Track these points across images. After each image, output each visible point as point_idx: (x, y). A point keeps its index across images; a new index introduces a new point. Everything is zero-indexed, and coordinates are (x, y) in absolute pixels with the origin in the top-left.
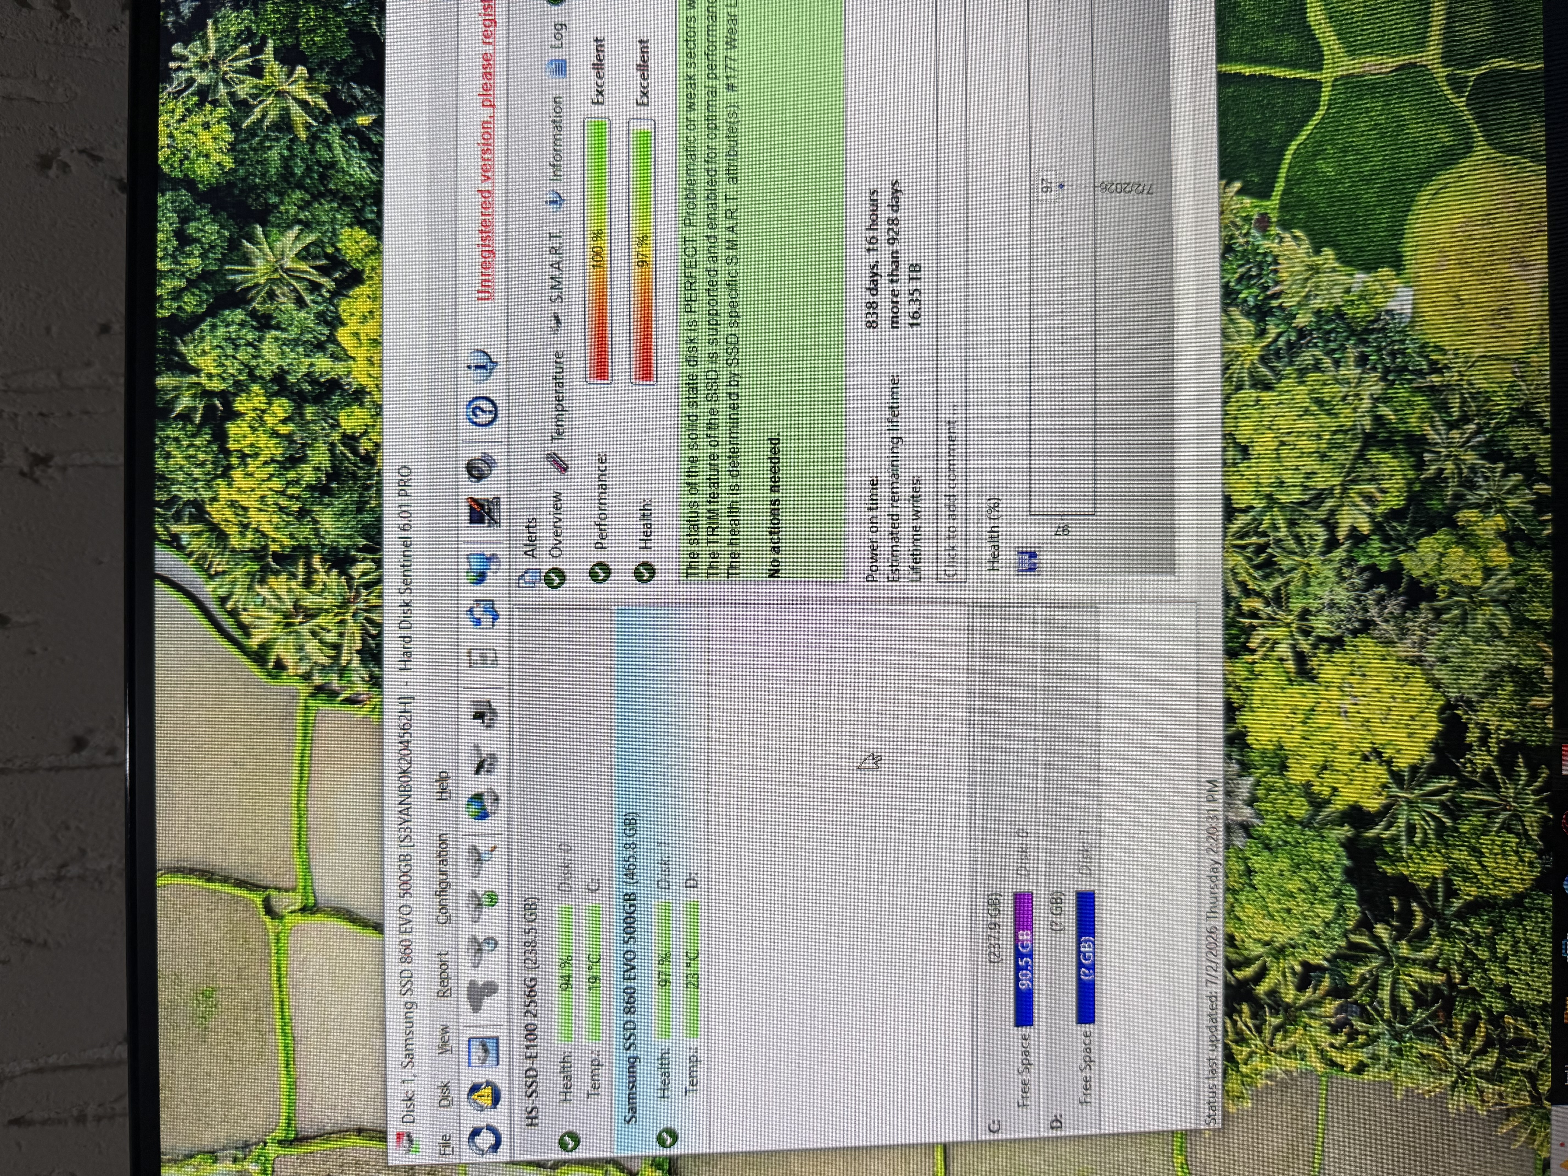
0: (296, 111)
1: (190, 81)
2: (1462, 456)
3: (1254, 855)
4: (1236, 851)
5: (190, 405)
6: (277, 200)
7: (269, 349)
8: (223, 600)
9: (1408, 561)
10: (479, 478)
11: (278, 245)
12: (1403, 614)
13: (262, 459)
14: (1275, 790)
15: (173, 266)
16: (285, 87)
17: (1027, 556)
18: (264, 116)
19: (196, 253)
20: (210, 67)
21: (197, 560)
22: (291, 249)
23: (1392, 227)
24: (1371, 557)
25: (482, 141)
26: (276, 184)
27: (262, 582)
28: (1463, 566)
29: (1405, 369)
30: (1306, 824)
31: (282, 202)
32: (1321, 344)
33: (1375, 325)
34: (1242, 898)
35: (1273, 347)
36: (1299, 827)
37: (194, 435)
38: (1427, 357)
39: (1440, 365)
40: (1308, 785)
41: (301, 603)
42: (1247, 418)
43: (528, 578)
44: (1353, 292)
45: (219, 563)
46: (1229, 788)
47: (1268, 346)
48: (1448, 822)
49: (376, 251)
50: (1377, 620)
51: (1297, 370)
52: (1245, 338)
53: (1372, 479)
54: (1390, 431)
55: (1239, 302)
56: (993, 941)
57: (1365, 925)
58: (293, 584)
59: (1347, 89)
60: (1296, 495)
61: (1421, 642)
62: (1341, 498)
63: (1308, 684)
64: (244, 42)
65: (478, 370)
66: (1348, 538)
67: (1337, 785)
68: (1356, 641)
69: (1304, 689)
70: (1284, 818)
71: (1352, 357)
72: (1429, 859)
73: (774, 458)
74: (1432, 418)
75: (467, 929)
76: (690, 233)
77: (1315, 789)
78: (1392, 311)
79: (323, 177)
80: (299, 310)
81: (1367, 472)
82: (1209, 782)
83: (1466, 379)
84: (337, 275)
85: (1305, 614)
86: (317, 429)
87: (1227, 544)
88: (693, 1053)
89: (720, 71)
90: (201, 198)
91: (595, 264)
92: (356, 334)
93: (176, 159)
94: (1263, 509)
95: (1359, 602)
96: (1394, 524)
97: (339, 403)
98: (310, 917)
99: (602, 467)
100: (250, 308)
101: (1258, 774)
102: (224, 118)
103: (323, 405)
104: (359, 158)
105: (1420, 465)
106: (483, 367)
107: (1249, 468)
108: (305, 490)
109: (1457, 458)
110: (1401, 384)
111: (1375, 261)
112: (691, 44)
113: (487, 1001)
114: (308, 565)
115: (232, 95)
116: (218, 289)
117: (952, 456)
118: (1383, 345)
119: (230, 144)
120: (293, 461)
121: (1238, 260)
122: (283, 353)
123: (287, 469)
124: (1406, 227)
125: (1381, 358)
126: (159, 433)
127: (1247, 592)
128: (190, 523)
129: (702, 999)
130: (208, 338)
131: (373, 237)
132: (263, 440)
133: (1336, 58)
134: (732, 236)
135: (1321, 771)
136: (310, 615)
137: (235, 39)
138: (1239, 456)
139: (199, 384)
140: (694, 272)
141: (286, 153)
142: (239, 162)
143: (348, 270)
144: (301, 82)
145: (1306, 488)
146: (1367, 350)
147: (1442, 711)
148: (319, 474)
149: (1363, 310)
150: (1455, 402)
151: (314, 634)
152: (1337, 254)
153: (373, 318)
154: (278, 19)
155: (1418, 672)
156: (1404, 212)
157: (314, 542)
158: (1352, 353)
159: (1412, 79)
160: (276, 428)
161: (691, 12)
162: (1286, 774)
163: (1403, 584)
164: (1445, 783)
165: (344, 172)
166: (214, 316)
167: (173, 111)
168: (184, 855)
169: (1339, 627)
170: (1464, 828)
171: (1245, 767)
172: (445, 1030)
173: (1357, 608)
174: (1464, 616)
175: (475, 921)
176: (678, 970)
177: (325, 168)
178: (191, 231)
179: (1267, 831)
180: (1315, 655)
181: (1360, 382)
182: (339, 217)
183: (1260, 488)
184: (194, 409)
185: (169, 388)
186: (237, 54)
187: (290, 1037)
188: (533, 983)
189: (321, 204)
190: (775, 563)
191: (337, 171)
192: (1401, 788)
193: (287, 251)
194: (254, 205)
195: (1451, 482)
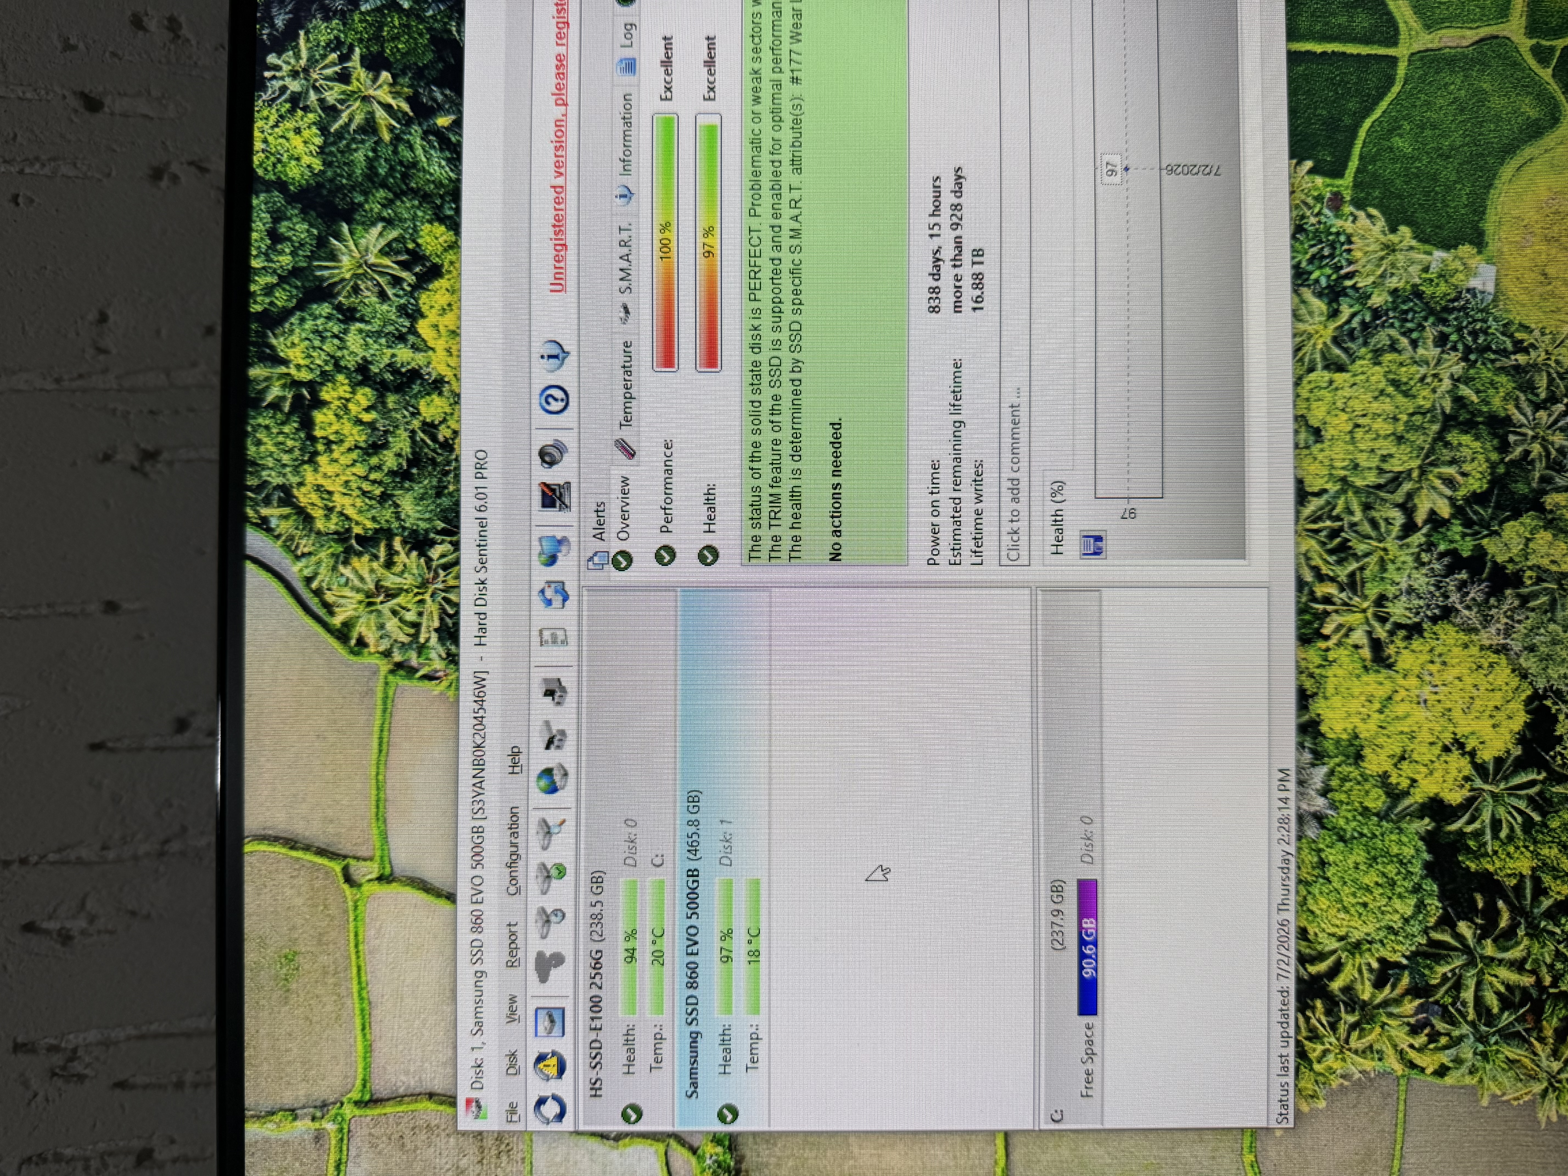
0: (381, 114)
1: (283, 89)
2: (1550, 438)
3: (1327, 846)
4: (1308, 843)
5: (280, 394)
6: (362, 199)
7: (354, 341)
8: (309, 580)
9: (1491, 546)
10: (552, 464)
11: (363, 241)
12: (1487, 601)
13: (347, 445)
14: (1350, 780)
15: (266, 264)
16: (371, 92)
17: (1092, 540)
18: (351, 120)
19: (287, 250)
20: (302, 75)
21: (285, 542)
22: (374, 246)
23: (1473, 203)
24: (1451, 542)
25: (555, 139)
26: (361, 184)
28: (1552, 551)
29: (1488, 348)
30: (1383, 816)
31: (367, 201)
32: (1397, 324)
33: (1456, 304)
34: (1316, 891)
35: (1346, 327)
36: (1376, 819)
37: (283, 423)
38: (1511, 336)
39: (1525, 344)
40: (1385, 775)
41: (382, 583)
42: (1319, 400)
43: (596, 559)
44: (1431, 270)
45: (305, 545)
46: (1302, 777)
47: (1341, 327)
48: (1537, 818)
49: (454, 246)
50: (1459, 607)
51: (1372, 351)
52: (1317, 319)
53: (1452, 462)
54: (1472, 413)
55: (1311, 282)
56: (1057, 929)
57: (1446, 922)
58: (375, 565)
59: (1424, 64)
60: (1372, 479)
61: (1506, 630)
62: (1420, 481)
63: (1385, 672)
64: (333, 50)
65: (551, 360)
66: (1426, 522)
67: (1416, 777)
68: (1435, 628)
69: (1381, 677)
70: (1360, 809)
71: (1432, 337)
72: (1516, 855)
73: (836, 443)
74: (1517, 399)
75: (535, 900)
76: (754, 223)
77: (1393, 780)
78: (1474, 289)
79: (405, 176)
80: (381, 303)
81: (1447, 455)
82: (1281, 771)
83: (1553, 358)
84: (417, 270)
85: (1381, 601)
86: (399, 416)
87: (1300, 528)
88: (754, 1030)
89: (785, 65)
90: (291, 198)
91: (662, 255)
92: (436, 326)
93: (270, 162)
94: (1337, 492)
95: (1439, 588)
96: (1476, 507)
97: (420, 392)
98: (386, 886)
99: (668, 453)
100: (336, 302)
101: (1332, 764)
102: (314, 123)
103: (405, 394)
104: (438, 158)
105: (1504, 447)
106: (556, 357)
107: (1322, 450)
108: (387, 475)
109: (1543, 439)
110: (1484, 364)
111: (1455, 239)
112: (757, 40)
113: (554, 973)
114: (390, 547)
115: (321, 101)
116: (307, 284)
117: (1015, 438)
118: (1465, 324)
119: (319, 147)
120: (376, 447)
121: (1309, 240)
122: (367, 345)
123: (369, 455)
124: (1489, 203)
125: (1462, 337)
126: (252, 421)
127: (1321, 578)
128: (279, 507)
129: (763, 978)
130: (297, 331)
131: (452, 233)
132: (347, 428)
133: (1413, 33)
134: (796, 225)
135: (1399, 762)
136: (391, 594)
137: (325, 48)
138: (1312, 439)
139: (288, 374)
140: (759, 261)
141: (370, 154)
142: (327, 164)
143: (428, 264)
144: (386, 87)
145: (1381, 471)
146: (1445, 329)
147: (1529, 701)
148: (401, 460)
149: (1443, 288)
150: (1542, 382)
151: (394, 612)
152: (1414, 232)
153: (452, 310)
154: (365, 28)
155: (1504, 661)
156: (1485, 188)
157: (395, 525)
158: (1430, 333)
159: (1493, 51)
160: (360, 416)
161: (757, 9)
162: (1362, 764)
163: (1487, 570)
164: (1532, 776)
165: (424, 170)
166: (302, 310)
167: (267, 118)
168: (269, 824)
169: (1418, 613)
170: (1554, 824)
171: (1319, 756)
172: (513, 999)
173: (1437, 594)
174: (1553, 602)
175: (544, 893)
176: (739, 946)
177: (407, 167)
178: (282, 230)
179: (1342, 822)
180: (1392, 642)
181: (1439, 362)
182: (420, 214)
183: (1334, 472)
184: (284, 399)
185: (261, 378)
186: (327, 61)
187: (366, 1002)
188: (599, 955)
189: (403, 202)
190: (837, 547)
191: (419, 170)
192: (1486, 781)
193: (371, 247)
194: (340, 204)
195: (1538, 465)
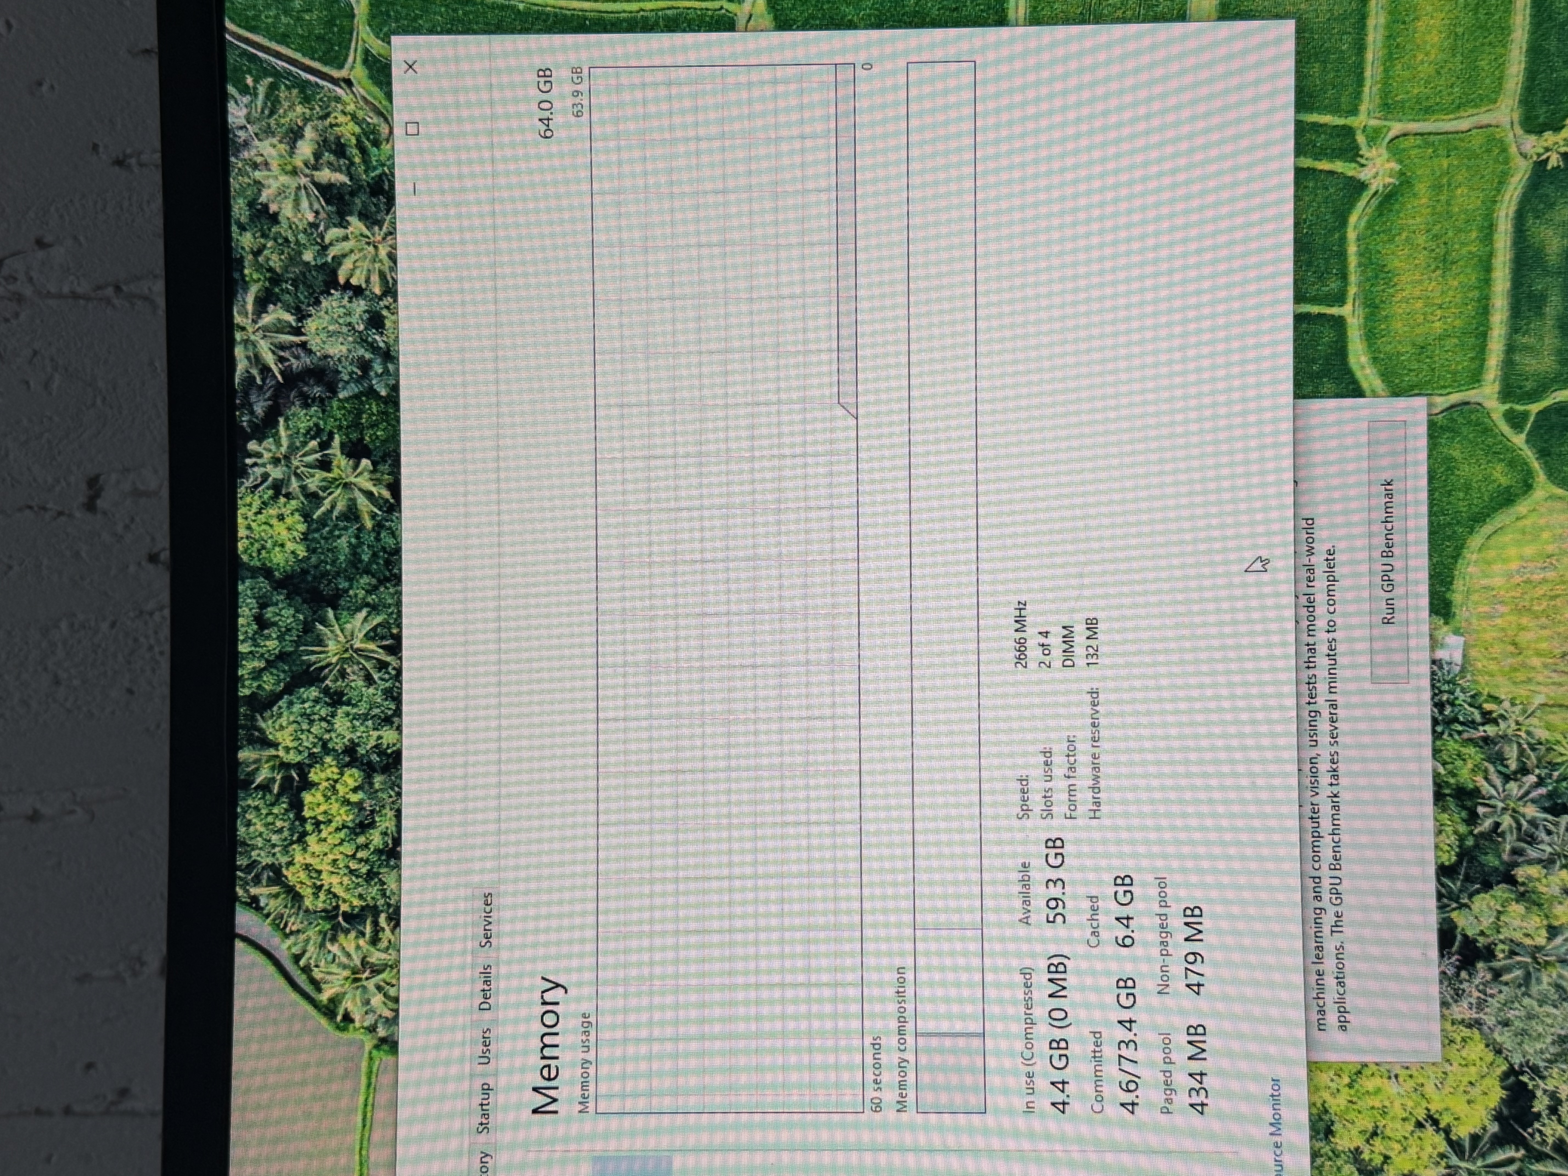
0: (363, 502)
1: (265, 477)
2: (1522, 810)
5: (269, 776)
6: (346, 585)
7: (341, 724)
8: (297, 958)
9: (1461, 919)
11: (348, 626)
13: (334, 825)
14: (1321, 1156)
15: (253, 648)
16: (352, 479)
18: (333, 507)
19: (274, 635)
20: (283, 462)
21: (274, 920)
22: (360, 631)
23: (1440, 574)
26: (346, 570)
27: (334, 939)
28: (1525, 924)
29: (1456, 720)
31: (351, 587)
37: (273, 805)
38: (1479, 707)
39: (1494, 715)
40: (1357, 1152)
41: (368, 959)
45: (294, 923)
58: (361, 942)
61: (1479, 1004)
64: (313, 437)
67: (1390, 1153)
74: (1486, 771)
77: (1365, 1156)
78: (1440, 660)
79: (387, 563)
80: (367, 687)
83: (1524, 729)
86: (384, 796)
90: (277, 584)
93: (254, 549)
96: (1444, 880)
100: (324, 686)
102: (297, 510)
103: (390, 774)
105: (1473, 818)
108: (373, 853)
109: (1514, 810)
110: (1452, 736)
114: (376, 923)
115: (303, 488)
116: (294, 669)
119: (302, 534)
120: (363, 826)
122: (353, 727)
123: (357, 834)
124: (1456, 573)
126: (241, 803)
128: (268, 886)
130: (285, 714)
132: (335, 807)
135: (1372, 1137)
136: (376, 970)
137: (305, 435)
139: (277, 757)
141: (353, 541)
142: (311, 551)
144: (366, 474)
147: (1505, 1076)
148: (386, 839)
150: (1511, 753)
151: (379, 988)
154: (344, 415)
155: (1476, 1035)
156: (1452, 557)
157: (381, 902)
159: (1465, 418)
160: (347, 797)
162: (1333, 1137)
163: (1457, 943)
164: (1510, 1154)
166: (291, 694)
167: (250, 505)
174: (1527, 977)
177: (390, 554)
178: (269, 615)
184: (273, 780)
185: (250, 761)
186: (307, 449)
189: (386, 588)
192: (1462, 1158)
193: (356, 632)
194: (326, 590)
195: (1508, 837)
